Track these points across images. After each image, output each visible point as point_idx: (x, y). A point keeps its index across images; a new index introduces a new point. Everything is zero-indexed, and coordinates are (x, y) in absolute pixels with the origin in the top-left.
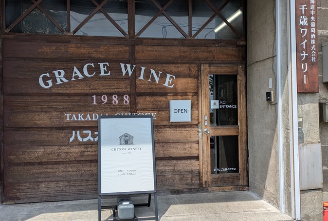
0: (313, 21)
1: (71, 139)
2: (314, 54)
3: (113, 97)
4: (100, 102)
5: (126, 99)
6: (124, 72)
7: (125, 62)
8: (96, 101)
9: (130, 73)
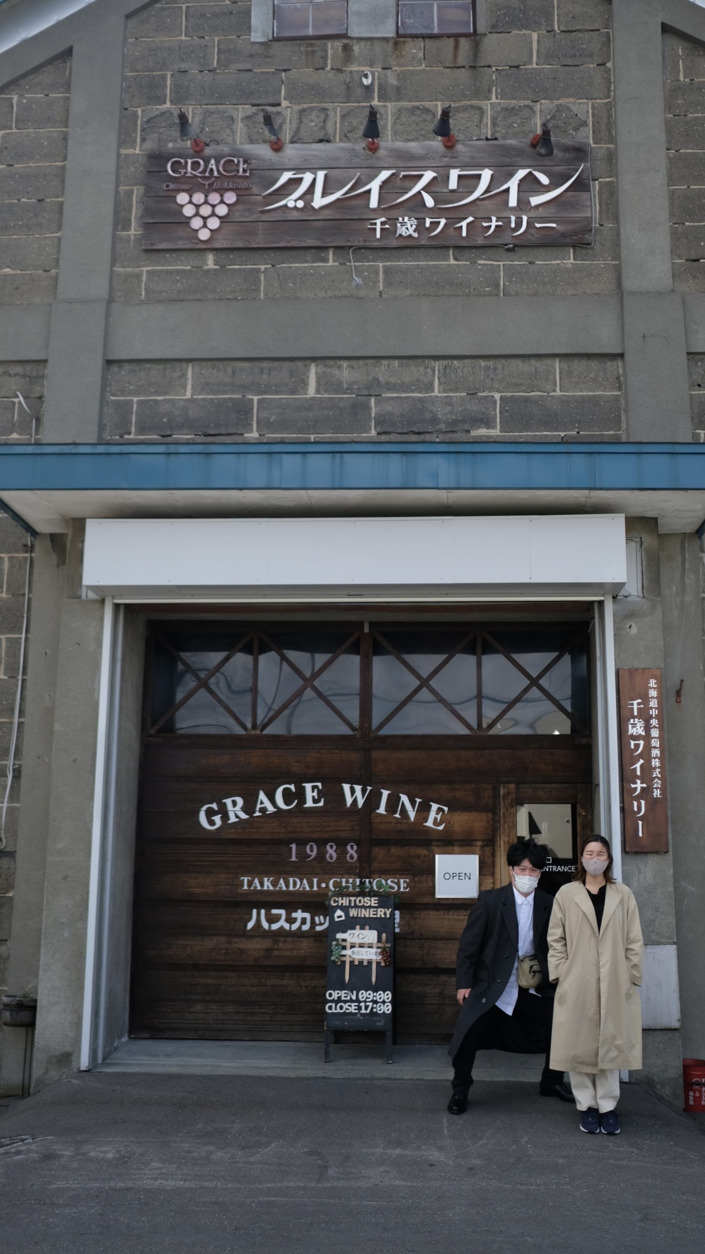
0: (655, 727)
1: (250, 925)
2: (657, 784)
3: (328, 847)
4: (302, 856)
5: (352, 851)
6: (349, 800)
7: (352, 782)
8: (296, 854)
9: (361, 802)
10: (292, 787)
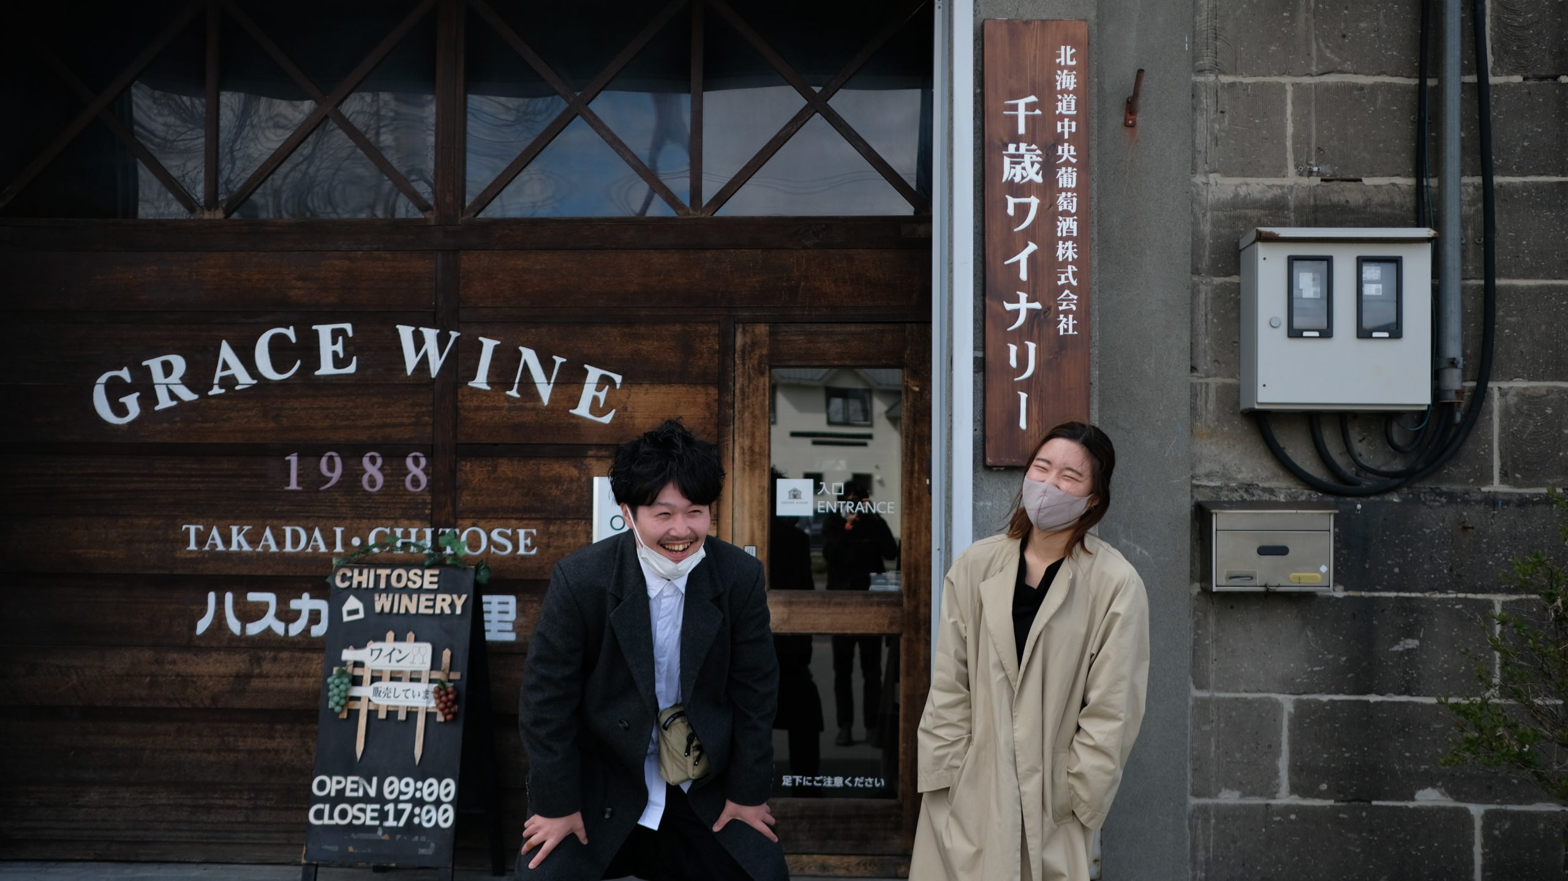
0: (1067, 163)
1: (203, 625)
2: (1069, 301)
3: (366, 461)
4: (312, 479)
5: (416, 469)
6: (411, 361)
7: (418, 322)
8: (299, 476)
9: (435, 365)
10: (290, 333)
